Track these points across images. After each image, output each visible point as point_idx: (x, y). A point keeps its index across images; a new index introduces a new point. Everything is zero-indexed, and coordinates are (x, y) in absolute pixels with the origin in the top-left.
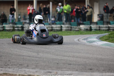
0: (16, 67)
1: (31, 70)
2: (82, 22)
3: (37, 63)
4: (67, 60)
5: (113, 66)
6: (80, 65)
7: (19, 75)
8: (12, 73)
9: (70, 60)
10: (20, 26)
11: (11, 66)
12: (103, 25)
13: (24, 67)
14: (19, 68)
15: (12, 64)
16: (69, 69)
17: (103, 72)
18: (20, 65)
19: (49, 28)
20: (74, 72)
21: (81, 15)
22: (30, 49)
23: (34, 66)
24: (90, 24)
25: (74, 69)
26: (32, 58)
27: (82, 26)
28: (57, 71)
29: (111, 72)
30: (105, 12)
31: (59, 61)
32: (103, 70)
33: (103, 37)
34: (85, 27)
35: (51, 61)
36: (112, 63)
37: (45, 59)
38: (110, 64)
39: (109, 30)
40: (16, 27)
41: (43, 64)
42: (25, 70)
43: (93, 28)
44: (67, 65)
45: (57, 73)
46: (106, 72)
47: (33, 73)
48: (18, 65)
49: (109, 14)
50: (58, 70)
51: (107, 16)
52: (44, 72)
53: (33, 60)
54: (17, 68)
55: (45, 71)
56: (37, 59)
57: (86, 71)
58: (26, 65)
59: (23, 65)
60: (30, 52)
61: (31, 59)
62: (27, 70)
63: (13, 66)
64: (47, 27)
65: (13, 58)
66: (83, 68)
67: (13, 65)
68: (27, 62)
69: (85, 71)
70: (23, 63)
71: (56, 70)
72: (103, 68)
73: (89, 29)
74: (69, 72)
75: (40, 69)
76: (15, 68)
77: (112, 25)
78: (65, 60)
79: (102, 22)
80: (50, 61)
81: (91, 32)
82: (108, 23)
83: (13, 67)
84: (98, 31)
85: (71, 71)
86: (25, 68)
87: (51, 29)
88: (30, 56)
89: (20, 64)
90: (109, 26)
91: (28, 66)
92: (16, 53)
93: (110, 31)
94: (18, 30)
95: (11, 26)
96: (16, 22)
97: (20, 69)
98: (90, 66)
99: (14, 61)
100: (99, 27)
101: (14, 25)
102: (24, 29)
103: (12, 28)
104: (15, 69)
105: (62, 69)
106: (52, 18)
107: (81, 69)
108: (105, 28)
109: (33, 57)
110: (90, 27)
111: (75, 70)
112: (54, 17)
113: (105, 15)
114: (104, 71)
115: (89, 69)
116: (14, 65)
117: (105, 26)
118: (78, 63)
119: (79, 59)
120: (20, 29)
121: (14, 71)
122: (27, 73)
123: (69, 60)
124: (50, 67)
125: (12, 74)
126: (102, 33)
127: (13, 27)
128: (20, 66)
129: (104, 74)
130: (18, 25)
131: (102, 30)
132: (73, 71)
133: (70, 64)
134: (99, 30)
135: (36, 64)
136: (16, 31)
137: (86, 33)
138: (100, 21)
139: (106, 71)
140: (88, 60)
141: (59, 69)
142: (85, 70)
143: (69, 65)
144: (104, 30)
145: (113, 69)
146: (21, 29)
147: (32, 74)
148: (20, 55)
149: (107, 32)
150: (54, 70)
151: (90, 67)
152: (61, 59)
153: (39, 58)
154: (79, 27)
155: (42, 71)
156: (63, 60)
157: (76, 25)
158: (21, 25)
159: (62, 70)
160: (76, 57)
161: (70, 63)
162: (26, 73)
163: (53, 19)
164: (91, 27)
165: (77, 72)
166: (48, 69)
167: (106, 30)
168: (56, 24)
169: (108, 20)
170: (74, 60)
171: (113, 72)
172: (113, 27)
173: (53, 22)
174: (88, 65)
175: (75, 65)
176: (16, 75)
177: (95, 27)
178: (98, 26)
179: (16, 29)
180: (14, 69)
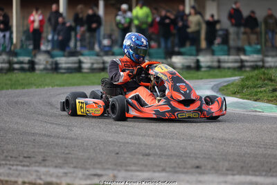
0: (15, 163)
1: (52, 170)
2: (176, 49)
3: (67, 152)
4: (140, 144)
5: (251, 159)
6: (171, 155)
7: (24, 183)
8: (6, 179)
9: (148, 143)
10: (26, 59)
11: (4, 160)
12: (229, 54)
13: (36, 162)
14: (24, 166)
15: (6, 157)
16: (146, 166)
17: (227, 175)
18: (25, 157)
19: (98, 63)
20: (157, 174)
21: (174, 31)
22: (51, 116)
23: (59, 161)
24: (197, 55)
25: (157, 166)
26: (54, 140)
27: (177, 60)
28: (115, 172)
29: (247, 174)
30: (233, 25)
31: (120, 146)
32: (227, 170)
33: (227, 85)
34: (185, 61)
35: (102, 147)
36: (249, 151)
37: (86, 143)
38: (244, 154)
39: (241, 67)
40: (17, 63)
41: (81, 154)
42: (37, 171)
43: (202, 64)
44: (141, 157)
45: (115, 177)
46: (233, 175)
47: (57, 176)
48: (21, 158)
49: (242, 29)
50: (119, 171)
51: (237, 34)
52: (84, 175)
53: (57, 145)
54: (17, 165)
55: (87, 173)
56: (67, 141)
57: (186, 170)
58: (40, 158)
59: (34, 157)
60: (49, 125)
61: (52, 141)
62: (43, 170)
63: (9, 161)
64: (92, 61)
65: (9, 139)
66: (178, 165)
67: (9, 158)
68: (42, 150)
69: (183, 173)
70: (34, 152)
71: (113, 170)
72: (226, 164)
73: (193, 65)
74: (146, 175)
75: (75, 167)
76: (13, 165)
77: (248, 55)
78: (135, 143)
79: (225, 48)
80: (98, 148)
81: (199, 73)
82: (241, 50)
83: (8, 163)
84: (216, 72)
85: (149, 171)
86: (37, 164)
87: (101, 66)
88: (50, 136)
89: (25, 155)
90: (243, 57)
91: (44, 160)
92: (16, 126)
93: (243, 69)
94: (22, 70)
95: (4, 60)
96: (16, 51)
97: (25, 168)
98: (196, 158)
99: (10, 147)
100: (219, 61)
101: (11, 58)
102: (37, 67)
103: (6, 66)
104: (14, 167)
105: (128, 168)
106: (104, 38)
107: (175, 167)
108: (232, 62)
109: (58, 137)
110: (195, 61)
111: (160, 169)
112: (110, 36)
113: (232, 30)
114: (230, 171)
115: (192, 167)
116: (11, 157)
117: (232, 58)
118: (167, 151)
119: (170, 141)
120: (26, 66)
121: (11, 172)
122: (43, 177)
123: (145, 145)
124: (99, 163)
125: (7, 181)
126: (225, 77)
127: (10, 63)
128: (25, 159)
129: (229, 178)
130: (21, 58)
131: (224, 68)
132: (154, 171)
133: (148, 155)
134: (219, 67)
135: (63, 156)
136: (16, 71)
137: (187, 75)
138: (221, 47)
139: (235, 172)
140: (191, 144)
141: (119, 168)
142: (184, 168)
143: (146, 157)
144: (229, 68)
145: (251, 167)
146: (29, 67)
147: (54, 180)
148: (25, 133)
149: (236, 73)
150: (108, 169)
151: (196, 162)
152: (124, 143)
153: (72, 139)
154: (169, 60)
155: (80, 173)
156: (131, 143)
157: (163, 55)
158: (28, 56)
159: (126, 170)
160: (162, 138)
161: (147, 152)
162: (40, 179)
163: (106, 42)
164: (198, 61)
165: (163, 174)
166: (94, 168)
167: (234, 69)
168: (113, 54)
169: (240, 44)
170: (158, 143)
171: (250, 172)
172: (252, 61)
173: (107, 49)
174: (192, 155)
175: (160, 156)
176: (16, 182)
177: (207, 62)
178: (215, 58)
179: (16, 66)
180: (10, 169)
